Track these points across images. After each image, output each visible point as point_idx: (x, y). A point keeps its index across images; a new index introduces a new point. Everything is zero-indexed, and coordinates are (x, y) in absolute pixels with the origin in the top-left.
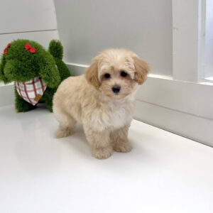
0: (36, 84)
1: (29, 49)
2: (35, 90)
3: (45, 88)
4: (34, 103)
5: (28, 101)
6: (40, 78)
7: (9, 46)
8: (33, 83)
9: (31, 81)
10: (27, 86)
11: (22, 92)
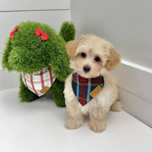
0: (44, 75)
1: (41, 35)
2: (42, 82)
3: (54, 80)
4: (40, 94)
5: (34, 92)
6: (50, 69)
7: (16, 30)
8: (41, 74)
9: (39, 72)
10: (34, 77)
11: (27, 82)
